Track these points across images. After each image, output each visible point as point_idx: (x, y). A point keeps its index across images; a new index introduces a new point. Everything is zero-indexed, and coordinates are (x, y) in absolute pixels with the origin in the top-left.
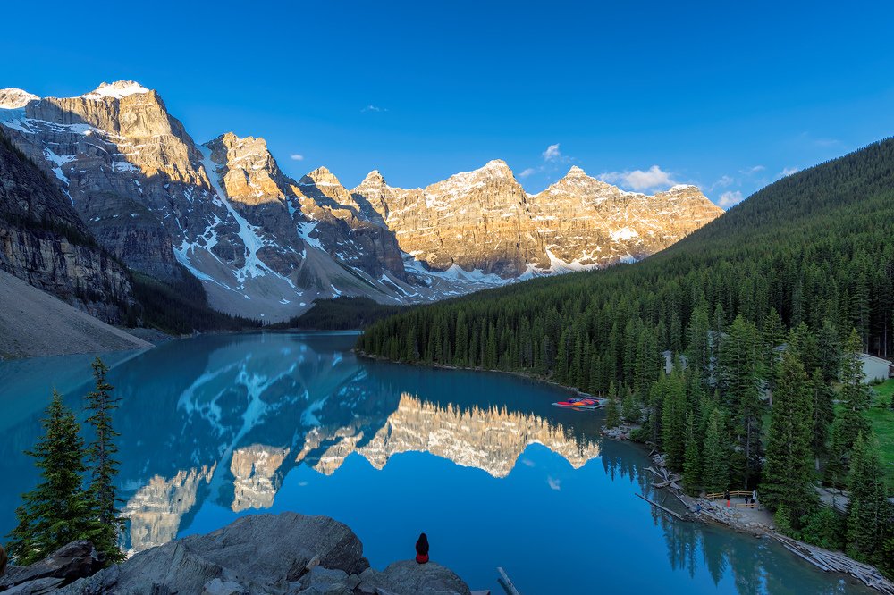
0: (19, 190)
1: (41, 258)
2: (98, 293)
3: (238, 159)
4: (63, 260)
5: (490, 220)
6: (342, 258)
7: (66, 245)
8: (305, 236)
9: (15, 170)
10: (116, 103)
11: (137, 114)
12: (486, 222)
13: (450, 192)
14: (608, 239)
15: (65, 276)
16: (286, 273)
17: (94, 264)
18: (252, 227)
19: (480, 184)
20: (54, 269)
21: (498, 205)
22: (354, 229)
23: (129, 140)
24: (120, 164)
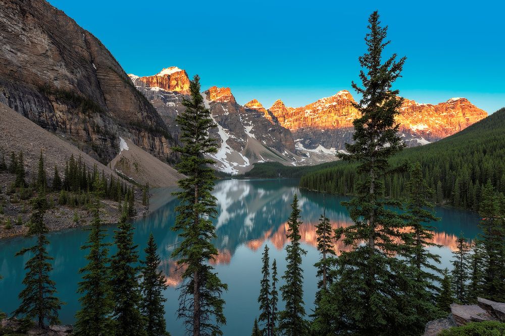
0: (148, 116)
1: (155, 146)
3: (218, 98)
4: (162, 145)
5: (340, 122)
6: (265, 143)
7: (163, 139)
8: (247, 133)
9: (147, 108)
10: (169, 76)
11: (177, 81)
12: (338, 123)
13: (318, 108)
14: (409, 130)
15: (163, 152)
16: (239, 150)
18: (224, 129)
19: (334, 104)
20: (159, 150)
21: (344, 114)
22: (270, 129)
23: (174, 92)
24: (170, 103)
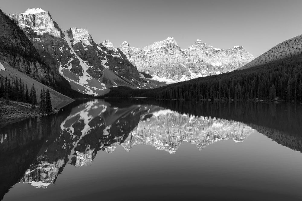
0: (22, 43)
1: (30, 69)
2: (48, 82)
3: (78, 36)
4: (37, 69)
5: (168, 59)
6: (117, 73)
7: (38, 64)
8: (103, 65)
9: (21, 36)
10: (34, 16)
11: (42, 20)
12: (167, 60)
13: (153, 49)
14: (211, 66)
15: (37, 75)
16: (98, 78)
17: (46, 72)
18: (84, 62)
19: (165, 46)
20: (34, 73)
21: (171, 53)
22: (121, 63)
23: (39, 29)
24: (36, 38)
